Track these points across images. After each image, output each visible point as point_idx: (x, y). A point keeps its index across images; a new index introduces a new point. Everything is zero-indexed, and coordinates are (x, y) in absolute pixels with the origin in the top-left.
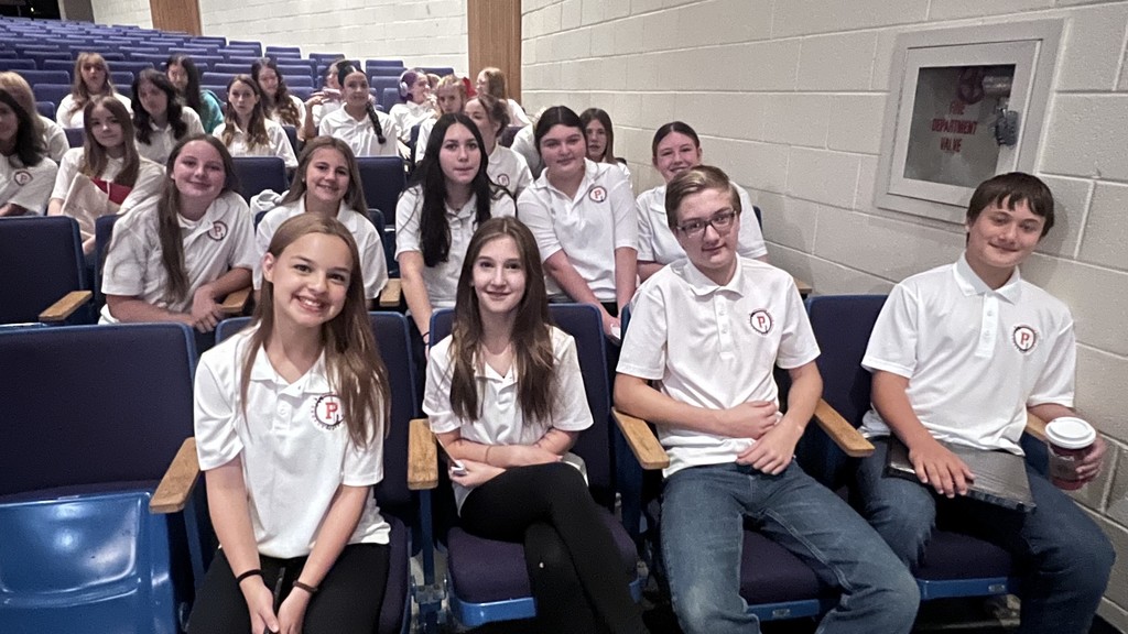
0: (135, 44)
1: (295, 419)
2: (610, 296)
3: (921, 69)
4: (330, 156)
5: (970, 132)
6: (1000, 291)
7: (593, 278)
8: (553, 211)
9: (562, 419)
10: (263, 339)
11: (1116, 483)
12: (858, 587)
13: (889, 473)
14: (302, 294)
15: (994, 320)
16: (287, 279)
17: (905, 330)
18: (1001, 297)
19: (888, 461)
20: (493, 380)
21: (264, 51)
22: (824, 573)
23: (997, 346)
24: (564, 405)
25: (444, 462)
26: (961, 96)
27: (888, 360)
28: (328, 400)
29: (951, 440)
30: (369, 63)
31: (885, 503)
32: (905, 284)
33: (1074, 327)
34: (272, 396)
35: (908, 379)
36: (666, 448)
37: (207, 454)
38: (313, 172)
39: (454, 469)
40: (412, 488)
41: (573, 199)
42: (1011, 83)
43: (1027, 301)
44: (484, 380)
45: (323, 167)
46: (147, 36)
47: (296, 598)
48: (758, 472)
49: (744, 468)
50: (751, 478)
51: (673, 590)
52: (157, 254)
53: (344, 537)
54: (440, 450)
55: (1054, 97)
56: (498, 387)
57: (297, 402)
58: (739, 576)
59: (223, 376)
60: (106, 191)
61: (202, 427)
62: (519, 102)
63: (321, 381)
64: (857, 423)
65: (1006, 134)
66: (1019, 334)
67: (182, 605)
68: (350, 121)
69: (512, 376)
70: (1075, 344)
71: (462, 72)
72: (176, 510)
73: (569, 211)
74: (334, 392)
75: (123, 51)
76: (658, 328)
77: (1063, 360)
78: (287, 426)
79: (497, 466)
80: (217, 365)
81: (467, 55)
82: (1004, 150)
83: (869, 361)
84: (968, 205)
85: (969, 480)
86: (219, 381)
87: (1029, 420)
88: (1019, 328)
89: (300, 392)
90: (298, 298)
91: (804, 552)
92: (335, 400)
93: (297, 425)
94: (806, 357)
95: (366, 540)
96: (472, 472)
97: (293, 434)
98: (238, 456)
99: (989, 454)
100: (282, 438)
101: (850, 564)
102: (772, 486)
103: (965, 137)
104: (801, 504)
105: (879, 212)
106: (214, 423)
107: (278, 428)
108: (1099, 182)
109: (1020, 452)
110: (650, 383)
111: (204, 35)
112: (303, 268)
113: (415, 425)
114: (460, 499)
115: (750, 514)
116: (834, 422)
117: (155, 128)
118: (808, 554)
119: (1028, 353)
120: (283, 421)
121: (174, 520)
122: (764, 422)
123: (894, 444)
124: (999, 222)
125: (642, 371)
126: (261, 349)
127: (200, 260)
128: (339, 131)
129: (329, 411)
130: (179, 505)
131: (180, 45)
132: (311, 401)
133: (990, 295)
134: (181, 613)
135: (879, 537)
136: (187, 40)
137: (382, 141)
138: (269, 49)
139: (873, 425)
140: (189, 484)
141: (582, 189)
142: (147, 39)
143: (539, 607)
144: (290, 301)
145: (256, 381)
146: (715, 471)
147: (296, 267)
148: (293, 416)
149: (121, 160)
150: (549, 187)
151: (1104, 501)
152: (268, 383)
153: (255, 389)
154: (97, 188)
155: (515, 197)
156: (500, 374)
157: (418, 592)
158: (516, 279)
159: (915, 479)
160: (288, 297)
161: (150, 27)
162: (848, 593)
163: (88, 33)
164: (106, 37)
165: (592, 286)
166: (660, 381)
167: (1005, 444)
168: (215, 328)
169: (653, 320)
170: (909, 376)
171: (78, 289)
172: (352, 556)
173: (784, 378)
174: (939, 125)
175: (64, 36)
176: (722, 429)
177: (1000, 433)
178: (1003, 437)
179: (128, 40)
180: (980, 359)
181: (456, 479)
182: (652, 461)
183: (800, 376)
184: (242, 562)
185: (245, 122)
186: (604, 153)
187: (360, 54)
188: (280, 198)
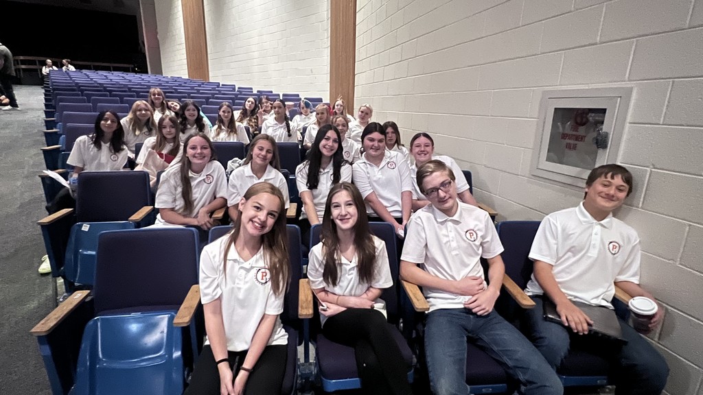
0: (180, 85)
1: (246, 280)
2: (398, 215)
3: (555, 109)
4: (265, 144)
5: (581, 141)
6: (602, 222)
7: (389, 205)
8: (368, 173)
9: (377, 282)
10: (234, 239)
11: (665, 326)
12: (531, 383)
13: (547, 319)
14: (254, 220)
15: (598, 237)
16: (248, 212)
17: (552, 241)
18: (602, 225)
19: (545, 313)
20: (346, 264)
21: (237, 89)
22: (511, 371)
23: (599, 251)
24: (380, 275)
25: (316, 303)
26: (577, 123)
27: (543, 255)
28: (263, 270)
29: (575, 300)
30: (284, 95)
31: (542, 335)
32: (551, 216)
33: (640, 242)
34: (237, 266)
35: (552, 266)
36: (426, 298)
37: (206, 295)
38: (256, 151)
39: (321, 307)
40: (300, 317)
41: (378, 167)
42: (604, 117)
43: (616, 228)
44: (341, 264)
45: (261, 149)
46: (185, 81)
47: (242, 375)
48: (475, 314)
49: (467, 311)
50: (471, 316)
51: (431, 378)
52: (180, 190)
53: (265, 342)
54: (315, 298)
55: (627, 125)
56: (348, 268)
57: (248, 270)
58: (465, 372)
59: (214, 257)
60: (162, 158)
61: (203, 281)
62: (353, 116)
63: (260, 260)
64: (524, 287)
65: (601, 142)
66: (611, 245)
67: (187, 369)
68: (276, 124)
69: (355, 261)
70: (640, 251)
71: (326, 100)
72: (185, 325)
73: (376, 173)
74: (267, 267)
75: (174, 89)
76: (422, 238)
77: (634, 258)
78: (242, 283)
79: (342, 307)
80: (211, 253)
81: (329, 92)
82: (600, 151)
83: (532, 255)
84: (587, 178)
85: (589, 324)
86: (212, 260)
87: (616, 291)
88: (611, 242)
89: (250, 266)
90: (252, 221)
91: (498, 358)
92: (267, 271)
93: (247, 282)
94: (496, 252)
95: (274, 343)
96: (331, 309)
97: (244, 287)
98: (219, 297)
99: (596, 309)
100: (239, 289)
101: (525, 369)
102: (482, 321)
103: (580, 144)
104: (498, 333)
105: (533, 177)
106: (210, 280)
107: (238, 284)
108: (653, 170)
109: (612, 307)
110: (418, 265)
111: (211, 81)
112: (258, 208)
113: (302, 282)
114: (323, 321)
115: (470, 335)
116: (513, 288)
117: (189, 126)
118: (501, 360)
119: (615, 255)
120: (240, 280)
121: (185, 330)
122: (477, 288)
123: (546, 301)
124: (605, 186)
125: (414, 260)
126: (233, 244)
127: (200, 194)
128: (271, 128)
129: (263, 276)
130: (187, 323)
131: (199, 86)
132: (254, 271)
133: (597, 225)
134: (186, 373)
135: (540, 354)
136: (203, 84)
137: (290, 135)
138: (239, 88)
139: (532, 289)
140: (193, 311)
141: (383, 163)
142: (185, 83)
143: (362, 383)
144: (248, 223)
145: (230, 260)
146: (454, 312)
147: (255, 207)
148: (245, 278)
149: (172, 144)
150: (366, 161)
151: (657, 335)
152: (235, 261)
153: (229, 264)
154: (158, 156)
155: (351, 164)
156: (349, 261)
157: (301, 367)
158: (353, 210)
159: (561, 324)
160: (248, 220)
161: (187, 77)
162: (525, 385)
163: (160, 80)
164: (167, 82)
165: (390, 209)
166: (423, 264)
167: (604, 303)
168: (209, 229)
169: (419, 234)
170: (553, 264)
171: (147, 205)
172: (269, 352)
173: (485, 264)
174: (564, 136)
175: (149, 82)
176: (457, 291)
177: (601, 297)
178: (603, 299)
179: (177, 84)
180: (591, 257)
181: (323, 312)
182: (421, 307)
183: (493, 263)
184: (219, 355)
185: (227, 124)
186: (395, 142)
187: (280, 91)
188: (242, 162)
